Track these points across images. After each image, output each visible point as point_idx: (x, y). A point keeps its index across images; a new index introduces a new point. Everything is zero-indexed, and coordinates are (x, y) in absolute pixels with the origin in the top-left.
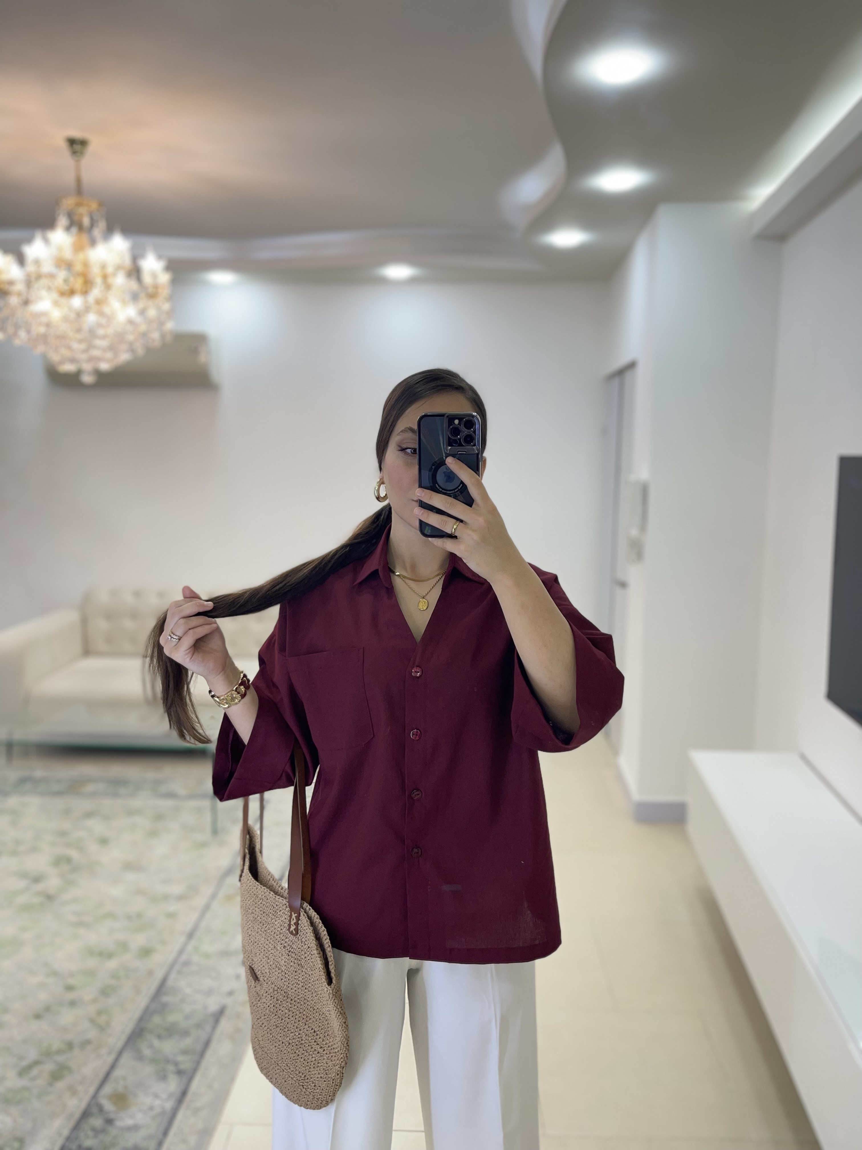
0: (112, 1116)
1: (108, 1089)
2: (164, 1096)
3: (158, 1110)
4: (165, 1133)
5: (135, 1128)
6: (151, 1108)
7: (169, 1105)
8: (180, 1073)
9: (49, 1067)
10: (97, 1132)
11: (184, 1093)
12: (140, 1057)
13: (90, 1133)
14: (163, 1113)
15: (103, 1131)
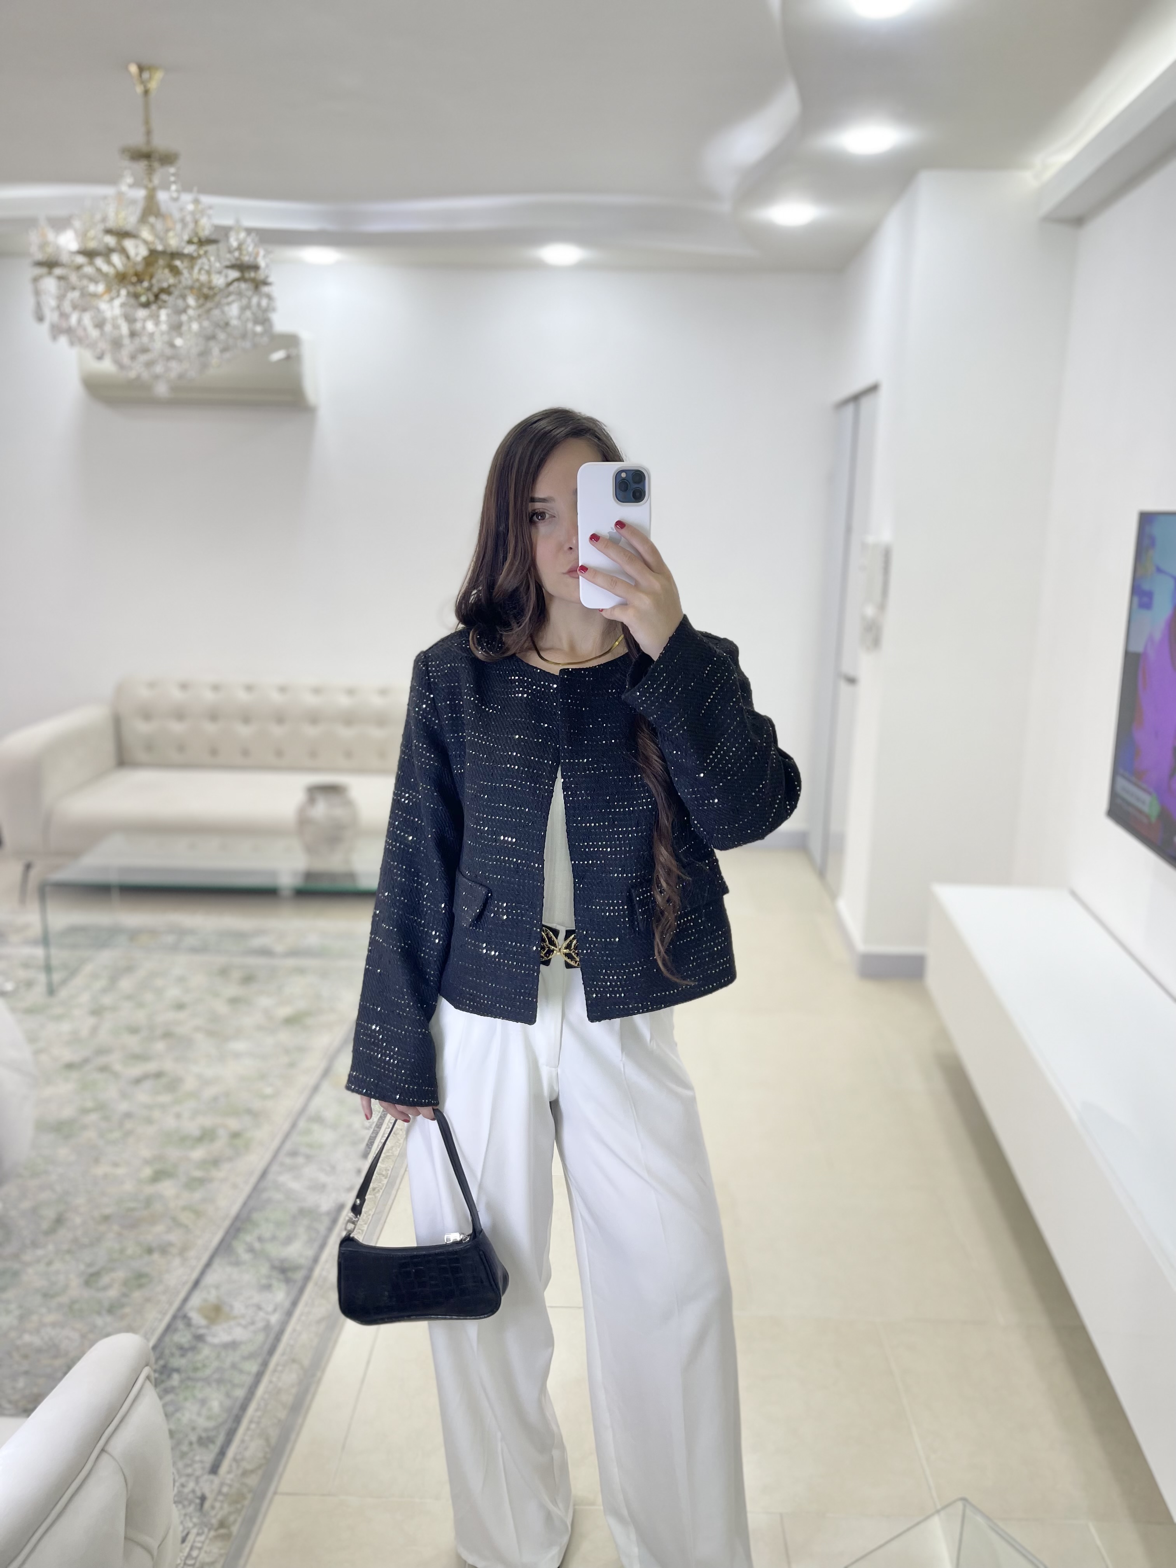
0: (202, 1331)
1: (196, 1300)
2: (270, 1308)
3: (260, 1325)
4: (271, 1351)
5: (233, 1345)
6: (253, 1323)
7: (274, 1319)
8: (288, 1281)
9: (120, 1274)
10: (183, 1350)
11: (295, 1304)
12: (237, 1263)
13: (177, 1353)
14: (267, 1327)
15: (193, 1349)
